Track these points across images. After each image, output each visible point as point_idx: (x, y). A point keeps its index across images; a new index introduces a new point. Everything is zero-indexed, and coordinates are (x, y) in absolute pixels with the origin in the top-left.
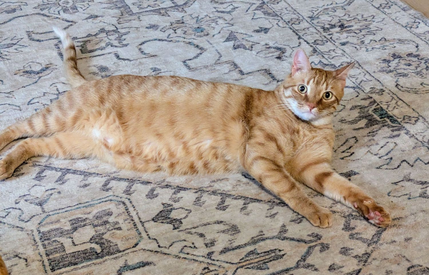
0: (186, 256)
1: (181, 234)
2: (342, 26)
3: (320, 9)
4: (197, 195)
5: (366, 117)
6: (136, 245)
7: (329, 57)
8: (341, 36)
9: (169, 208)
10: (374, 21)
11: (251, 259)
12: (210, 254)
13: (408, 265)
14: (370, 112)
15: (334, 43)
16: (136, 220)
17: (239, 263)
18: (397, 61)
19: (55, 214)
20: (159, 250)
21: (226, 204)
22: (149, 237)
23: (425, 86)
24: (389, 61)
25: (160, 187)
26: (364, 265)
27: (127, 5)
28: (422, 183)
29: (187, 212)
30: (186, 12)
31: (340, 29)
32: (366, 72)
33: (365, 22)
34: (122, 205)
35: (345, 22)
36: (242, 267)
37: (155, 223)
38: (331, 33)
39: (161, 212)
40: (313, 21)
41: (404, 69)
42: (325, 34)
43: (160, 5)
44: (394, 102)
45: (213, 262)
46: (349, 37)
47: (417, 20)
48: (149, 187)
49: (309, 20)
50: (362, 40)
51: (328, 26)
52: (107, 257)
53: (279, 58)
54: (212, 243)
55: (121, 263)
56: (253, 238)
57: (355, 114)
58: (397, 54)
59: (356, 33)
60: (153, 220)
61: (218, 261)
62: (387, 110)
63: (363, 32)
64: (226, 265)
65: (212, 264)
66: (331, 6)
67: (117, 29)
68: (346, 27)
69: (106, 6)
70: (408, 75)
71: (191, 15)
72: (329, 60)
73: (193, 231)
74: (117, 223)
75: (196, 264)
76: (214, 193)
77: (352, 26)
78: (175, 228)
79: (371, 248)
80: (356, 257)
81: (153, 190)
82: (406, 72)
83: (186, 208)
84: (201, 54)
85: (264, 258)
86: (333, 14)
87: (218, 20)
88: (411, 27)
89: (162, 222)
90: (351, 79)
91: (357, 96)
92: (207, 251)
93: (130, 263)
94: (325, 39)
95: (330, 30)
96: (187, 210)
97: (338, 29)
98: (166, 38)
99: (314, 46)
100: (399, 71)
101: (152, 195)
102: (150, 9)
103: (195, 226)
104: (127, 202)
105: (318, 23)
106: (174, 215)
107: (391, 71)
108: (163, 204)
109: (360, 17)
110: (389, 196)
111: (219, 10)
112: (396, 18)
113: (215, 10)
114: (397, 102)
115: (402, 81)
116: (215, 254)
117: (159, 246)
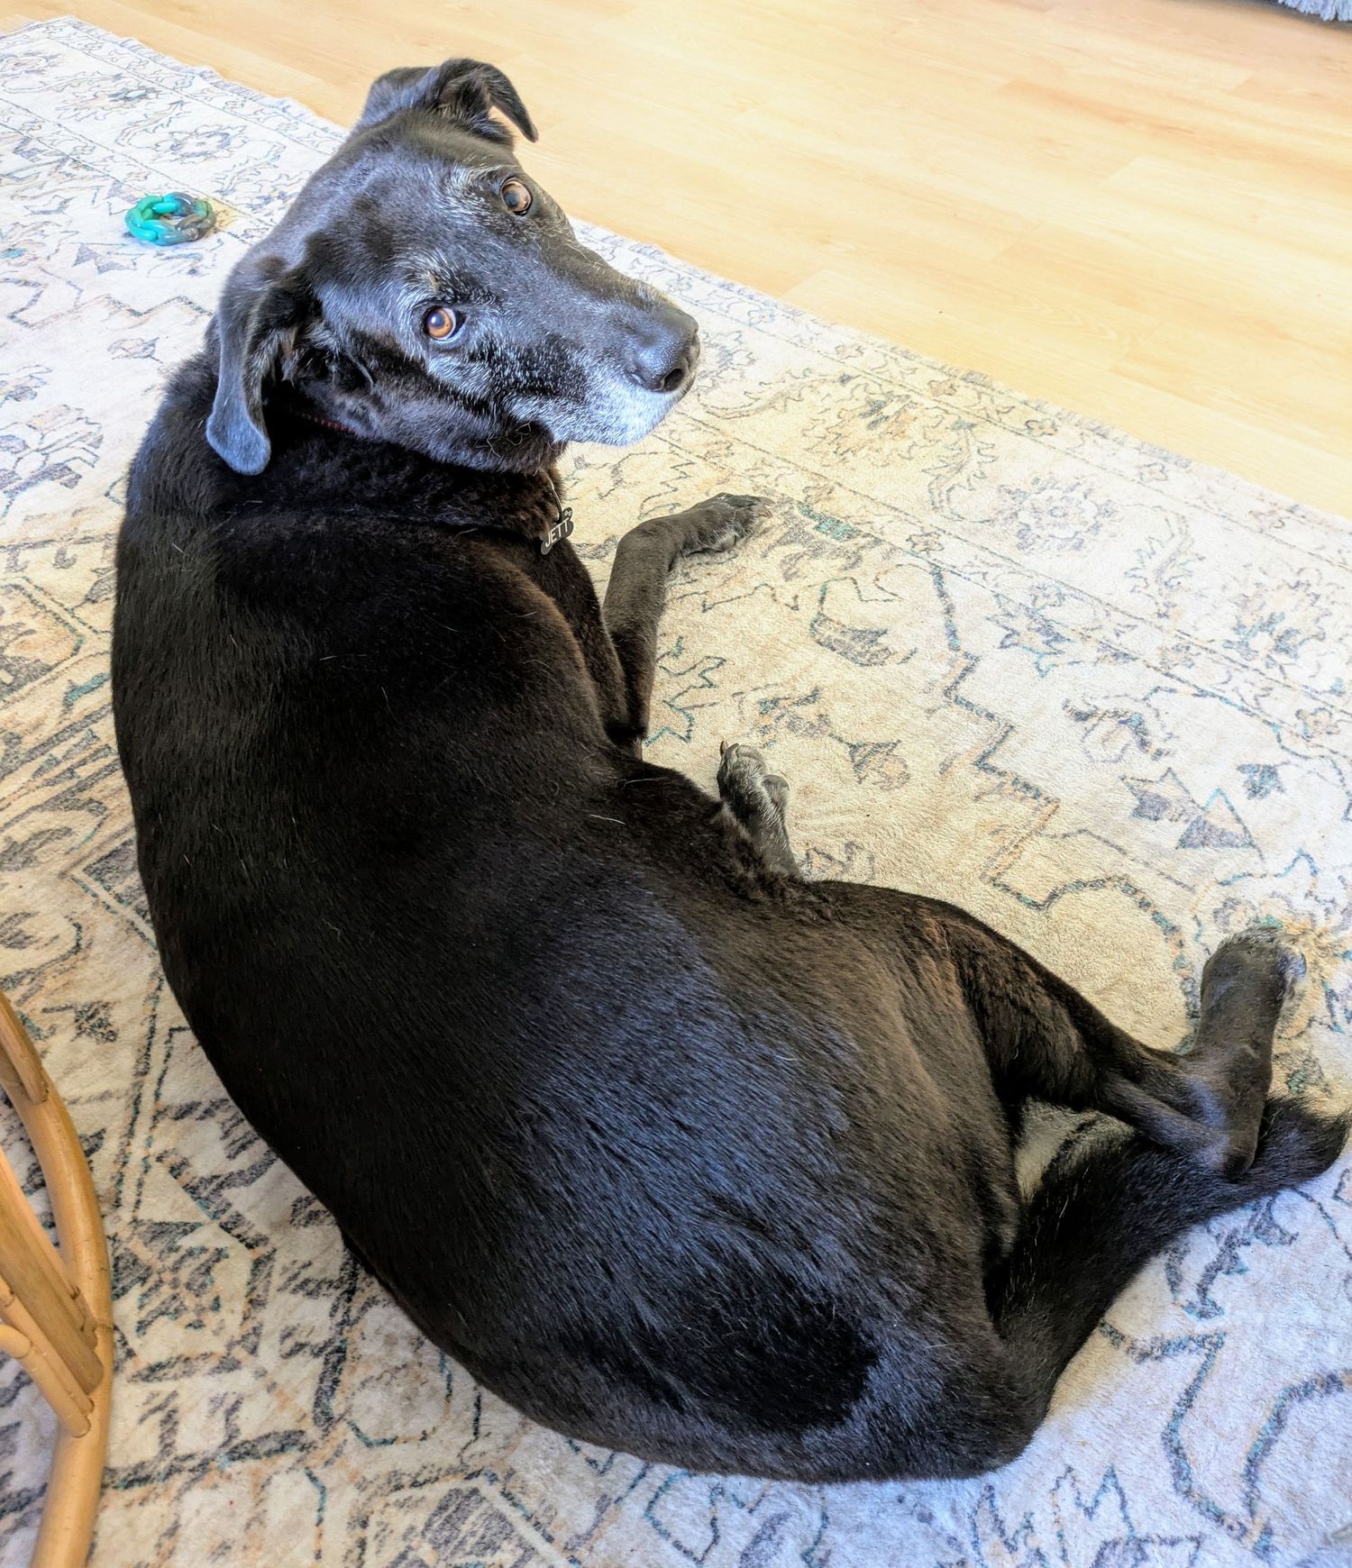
3: (230, 175)
6: (77, 649)
16: (56, 609)
22: (95, 631)
34: (15, 592)
52: (29, 686)
81: (61, 553)
87: (44, 228)
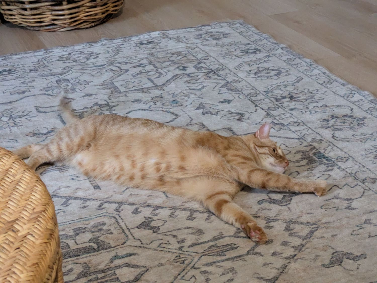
0: (162, 249)
1: (159, 235)
2: (291, 98)
4: (171, 211)
5: (307, 159)
7: (279, 119)
8: (291, 104)
9: (150, 220)
10: (318, 94)
11: (213, 250)
12: (181, 248)
13: (333, 251)
14: (311, 155)
15: (284, 109)
17: (203, 252)
18: (334, 120)
19: (62, 225)
20: (142, 245)
21: (194, 216)
23: (356, 136)
24: (328, 121)
25: (143, 207)
26: (299, 252)
27: (116, 86)
28: (348, 200)
29: (164, 222)
30: (164, 90)
31: (289, 99)
32: (308, 128)
33: (310, 94)
35: (294, 95)
36: (205, 255)
37: (139, 229)
38: (282, 102)
39: (143, 222)
40: (267, 94)
41: (340, 126)
42: (277, 103)
43: (143, 85)
44: (330, 148)
45: (183, 252)
46: (297, 105)
47: (353, 92)
48: (134, 207)
49: (264, 94)
50: (307, 106)
51: (280, 98)
53: (239, 120)
54: (183, 241)
55: (113, 254)
56: (214, 237)
57: (299, 156)
58: (335, 115)
59: (302, 102)
60: (137, 227)
61: (187, 251)
62: (324, 153)
63: (308, 101)
64: (193, 254)
65: (183, 254)
66: (283, 84)
67: (108, 103)
68: (295, 98)
69: (99, 87)
70: (342, 129)
71: (168, 92)
72: (280, 121)
73: (169, 233)
74: (110, 230)
75: (170, 254)
76: (185, 209)
77: (300, 97)
78: (154, 232)
79: (305, 241)
80: (293, 247)
82: (341, 127)
83: (163, 220)
84: (176, 118)
85: (222, 249)
86: (285, 89)
88: (348, 97)
89: (144, 229)
90: (296, 133)
91: (301, 144)
92: (179, 246)
93: (120, 254)
94: (277, 106)
95: (282, 100)
96: (163, 221)
97: (288, 99)
98: (148, 109)
99: (268, 111)
100: (335, 127)
101: (136, 212)
102: (134, 88)
103: (170, 230)
104: (117, 217)
105: (272, 95)
106: (153, 224)
107: (329, 127)
108: (145, 217)
109: (306, 91)
110: (322, 208)
111: (191, 88)
112: (336, 91)
113: (187, 88)
114: (332, 148)
115: (337, 134)
116: (184, 248)
117: (142, 244)
